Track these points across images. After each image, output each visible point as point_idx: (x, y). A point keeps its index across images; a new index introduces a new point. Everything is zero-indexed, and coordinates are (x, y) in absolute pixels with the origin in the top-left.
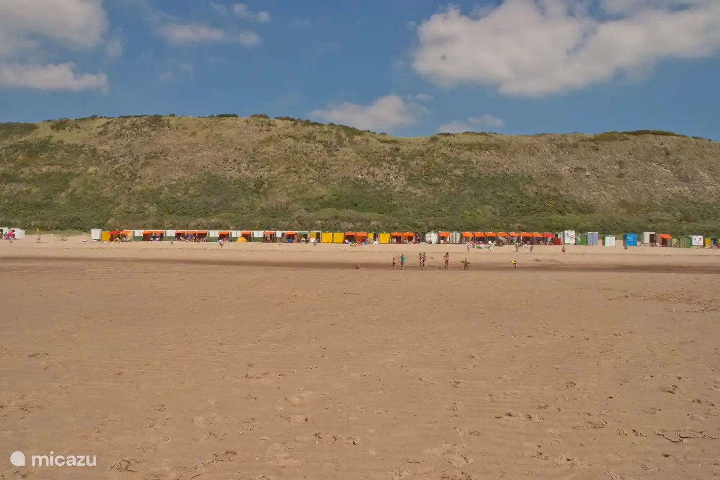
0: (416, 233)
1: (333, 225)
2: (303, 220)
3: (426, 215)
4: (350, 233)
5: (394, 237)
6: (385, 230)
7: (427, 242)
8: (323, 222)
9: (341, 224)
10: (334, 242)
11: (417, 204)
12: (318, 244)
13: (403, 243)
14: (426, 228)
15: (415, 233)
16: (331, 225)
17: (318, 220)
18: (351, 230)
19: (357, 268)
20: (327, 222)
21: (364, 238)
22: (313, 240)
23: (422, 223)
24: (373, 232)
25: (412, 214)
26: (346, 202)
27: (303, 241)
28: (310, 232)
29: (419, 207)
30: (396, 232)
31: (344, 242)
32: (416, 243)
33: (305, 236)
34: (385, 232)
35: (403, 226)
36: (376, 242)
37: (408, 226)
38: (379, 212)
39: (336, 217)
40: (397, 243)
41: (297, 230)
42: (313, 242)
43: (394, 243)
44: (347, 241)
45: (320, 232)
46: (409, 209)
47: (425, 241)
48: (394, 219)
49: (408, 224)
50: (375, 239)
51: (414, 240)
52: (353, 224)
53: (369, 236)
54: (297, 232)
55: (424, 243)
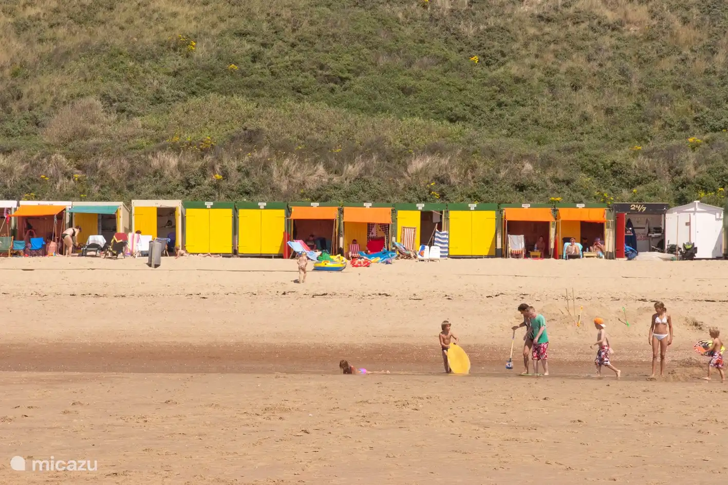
0: (620, 210)
1: (234, 174)
2: (95, 151)
3: (667, 125)
4: (315, 211)
5: (513, 227)
6: (474, 197)
7: (672, 249)
8: (188, 159)
9: (274, 167)
10: (240, 251)
11: (623, 72)
12: (166, 261)
13: (556, 256)
14: (665, 185)
15: (612, 208)
16: (225, 175)
17: (163, 148)
18: (321, 197)
19: (347, 370)
20: (209, 158)
21: (375, 233)
22: (142, 242)
23: (646, 162)
24: (421, 206)
25: (599, 120)
26: (297, 66)
27: (95, 246)
28: (128, 205)
29: (635, 87)
30: (526, 206)
31: (287, 253)
32: (618, 253)
33: (107, 223)
34: (473, 206)
35: (561, 174)
36: (433, 252)
37: (583, 179)
38: (440, 114)
39: (252, 138)
40: (528, 252)
41: (66, 197)
42: (144, 254)
43: (517, 256)
44: (297, 246)
45: (176, 203)
46: (586, 101)
47: (660, 246)
48: (518, 145)
49: (583, 168)
50: (427, 238)
51: (609, 243)
52: (328, 167)
53: (400, 224)
54: (67, 204)
55: (656, 255)
